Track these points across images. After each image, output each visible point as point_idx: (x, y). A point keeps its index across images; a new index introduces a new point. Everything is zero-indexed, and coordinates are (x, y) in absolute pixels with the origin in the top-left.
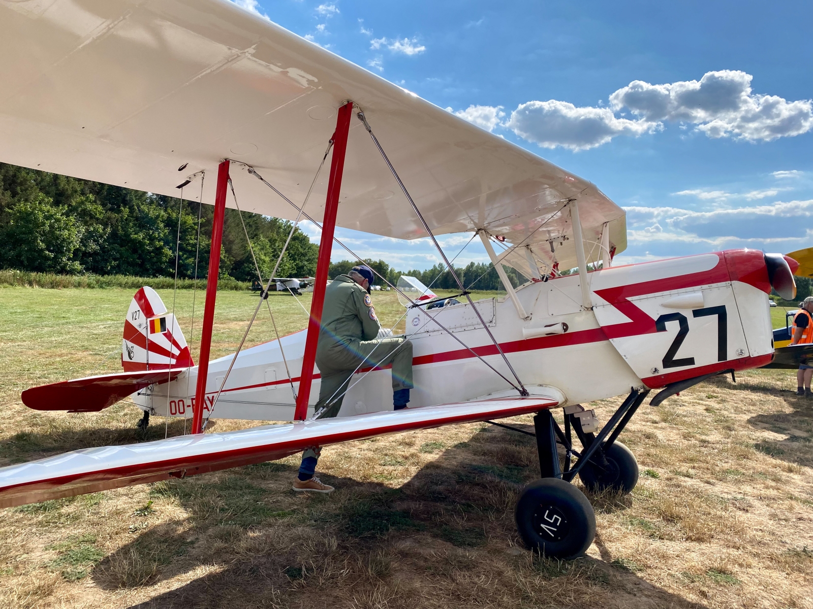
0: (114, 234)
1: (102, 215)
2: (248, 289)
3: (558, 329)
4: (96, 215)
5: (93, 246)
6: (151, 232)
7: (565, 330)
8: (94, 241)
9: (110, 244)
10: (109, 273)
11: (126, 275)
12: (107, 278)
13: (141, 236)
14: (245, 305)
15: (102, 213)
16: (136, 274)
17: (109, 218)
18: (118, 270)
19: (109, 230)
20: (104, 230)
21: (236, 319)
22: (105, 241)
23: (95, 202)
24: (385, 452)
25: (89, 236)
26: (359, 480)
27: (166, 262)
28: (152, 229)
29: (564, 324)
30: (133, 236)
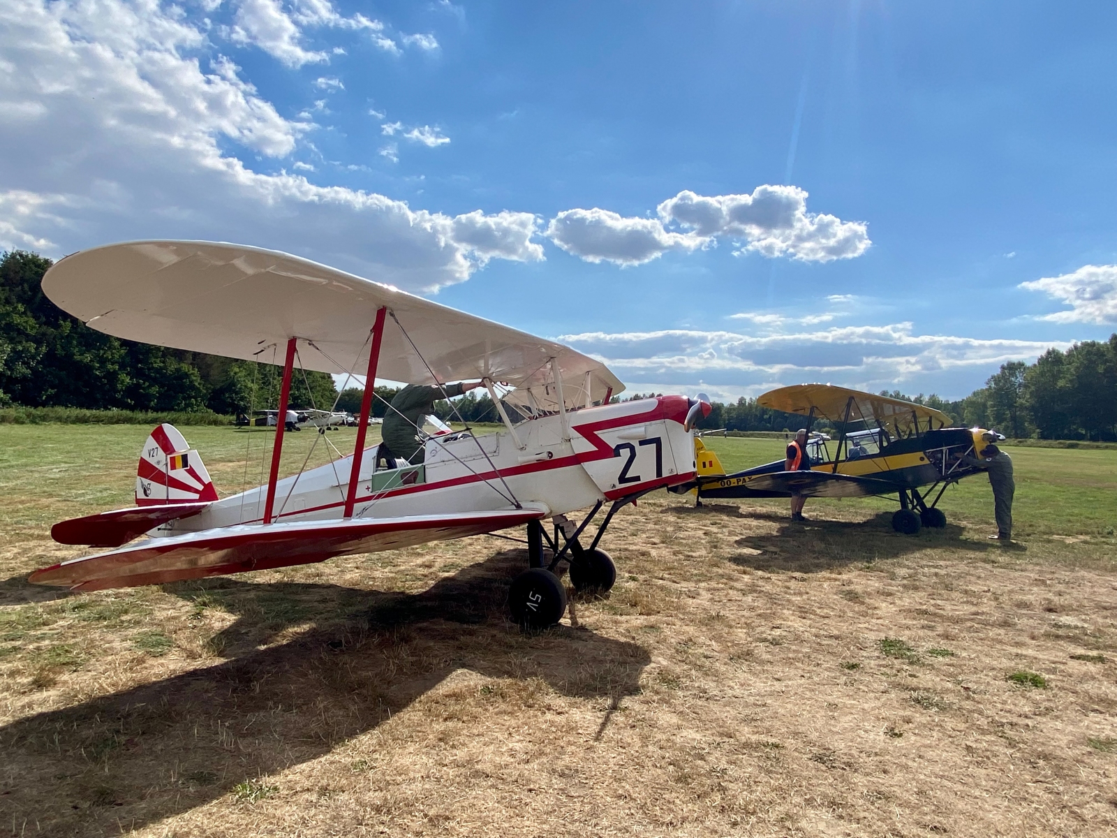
0: (50, 355)
1: (35, 331)
2: (230, 423)
3: (544, 456)
4: (27, 330)
5: (21, 369)
6: (102, 352)
7: (551, 457)
8: (24, 363)
9: (44, 368)
10: (44, 404)
11: (67, 407)
12: (40, 411)
13: (88, 357)
14: (230, 444)
15: (34, 327)
16: (81, 406)
17: (44, 334)
18: (56, 401)
19: (44, 349)
20: (36, 349)
21: (222, 460)
22: (38, 363)
23: (24, 313)
24: (406, 573)
25: (16, 356)
26: (383, 591)
27: (122, 390)
28: (103, 349)
29: (550, 453)
30: (77, 357)
